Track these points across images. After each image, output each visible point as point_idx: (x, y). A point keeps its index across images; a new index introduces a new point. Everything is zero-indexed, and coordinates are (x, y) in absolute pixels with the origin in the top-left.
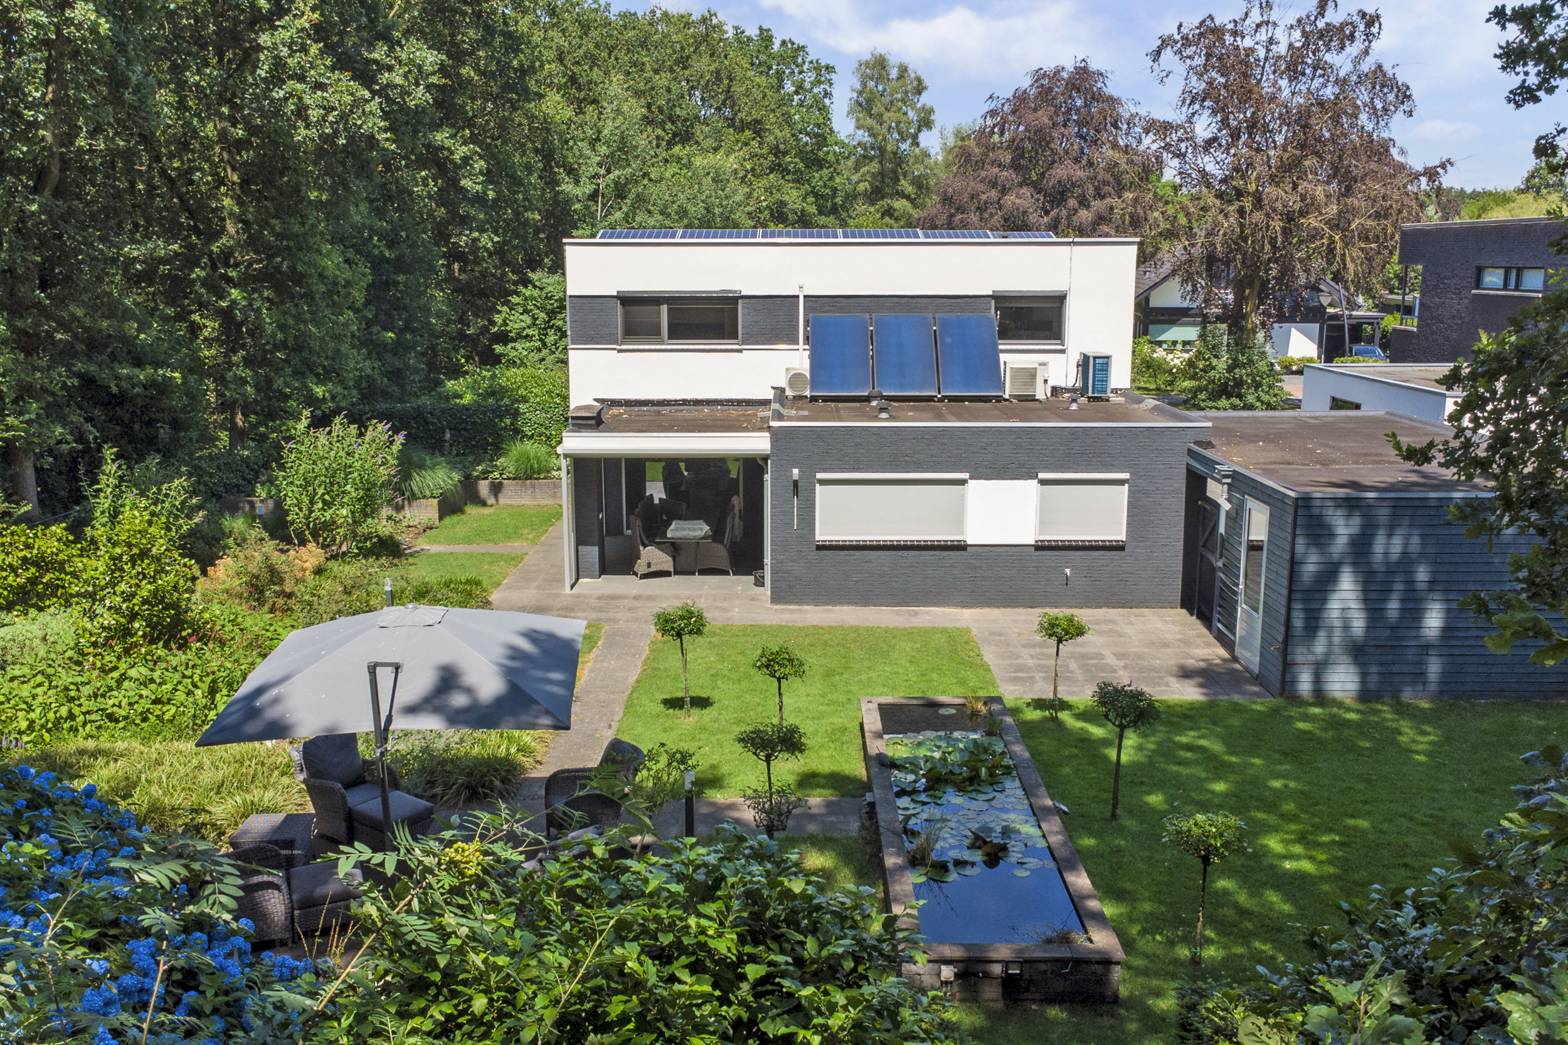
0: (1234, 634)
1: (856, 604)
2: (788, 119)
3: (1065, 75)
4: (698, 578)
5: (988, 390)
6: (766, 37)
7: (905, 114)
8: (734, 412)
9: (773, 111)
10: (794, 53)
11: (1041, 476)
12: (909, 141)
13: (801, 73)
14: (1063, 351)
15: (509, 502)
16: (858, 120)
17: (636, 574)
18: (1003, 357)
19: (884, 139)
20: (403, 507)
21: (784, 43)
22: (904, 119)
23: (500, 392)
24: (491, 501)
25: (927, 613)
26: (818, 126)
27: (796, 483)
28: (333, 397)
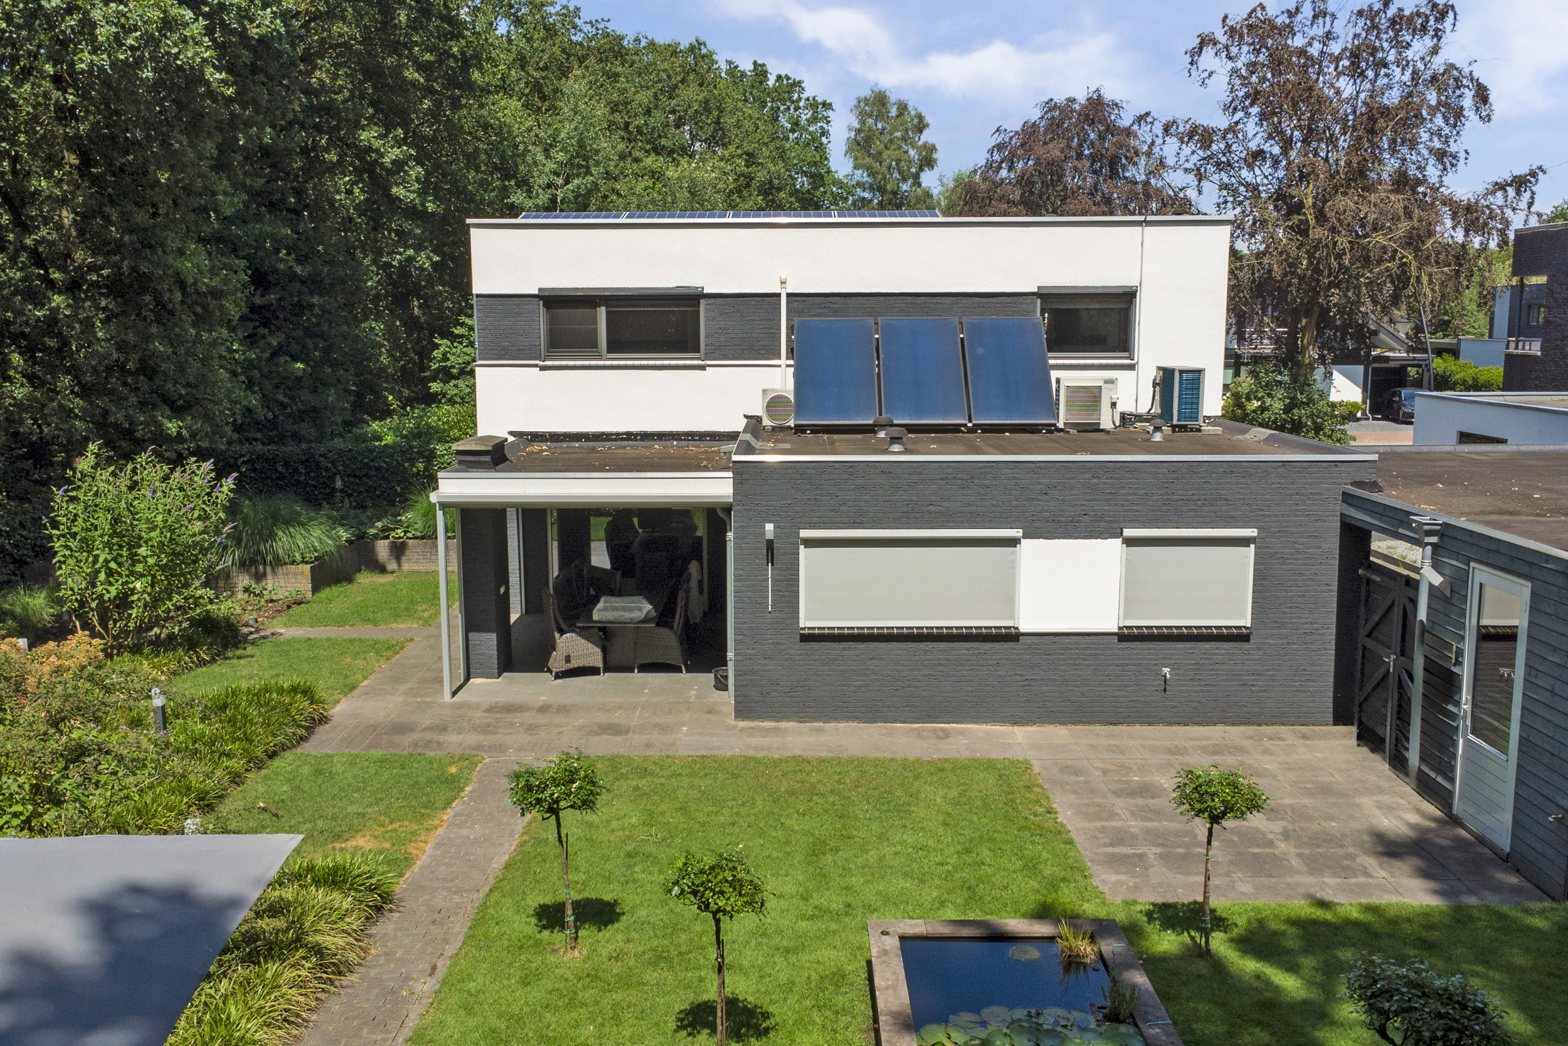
0: (1452, 780)
1: (859, 719)
2: (782, 154)
3: (1077, 107)
4: (637, 677)
5: (1034, 415)
6: (760, 71)
7: (906, 152)
8: (693, 448)
9: (766, 144)
10: (789, 87)
11: (1128, 532)
12: (910, 181)
13: (796, 109)
14: (1131, 367)
15: (415, 567)
16: (856, 159)
17: (550, 671)
18: (1054, 374)
19: (884, 178)
20: (264, 575)
21: (779, 77)
22: (905, 157)
23: (426, 434)
24: (392, 566)
25: (962, 732)
26: (815, 164)
27: (770, 544)
28: (193, 436)
